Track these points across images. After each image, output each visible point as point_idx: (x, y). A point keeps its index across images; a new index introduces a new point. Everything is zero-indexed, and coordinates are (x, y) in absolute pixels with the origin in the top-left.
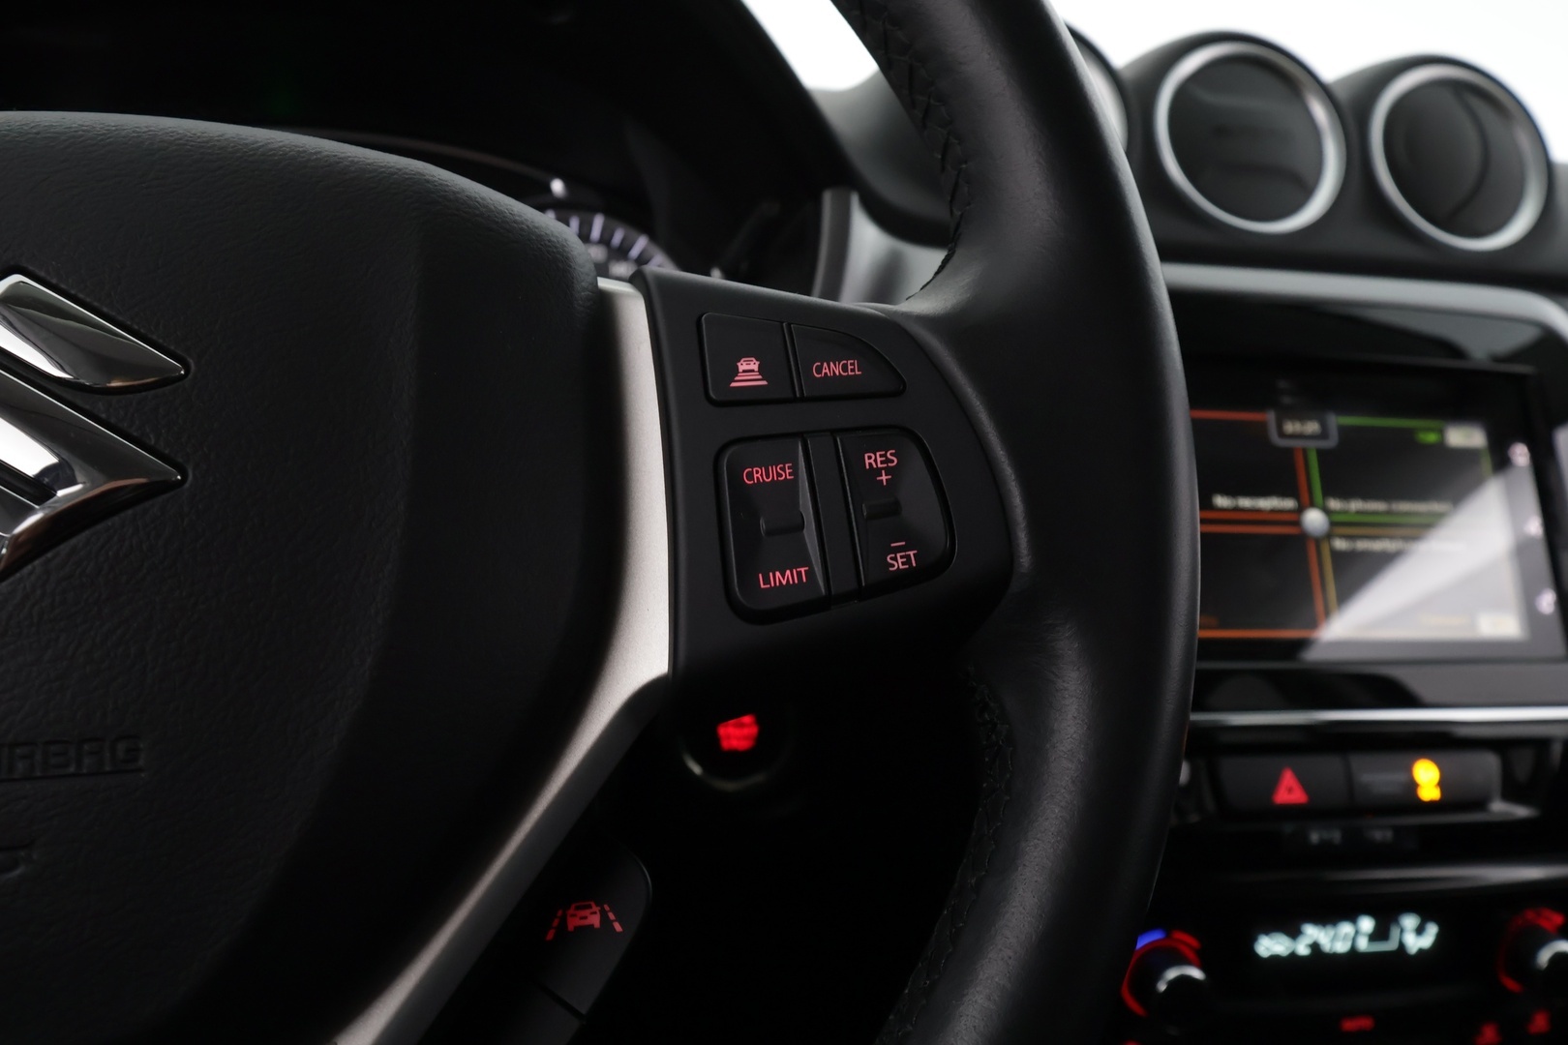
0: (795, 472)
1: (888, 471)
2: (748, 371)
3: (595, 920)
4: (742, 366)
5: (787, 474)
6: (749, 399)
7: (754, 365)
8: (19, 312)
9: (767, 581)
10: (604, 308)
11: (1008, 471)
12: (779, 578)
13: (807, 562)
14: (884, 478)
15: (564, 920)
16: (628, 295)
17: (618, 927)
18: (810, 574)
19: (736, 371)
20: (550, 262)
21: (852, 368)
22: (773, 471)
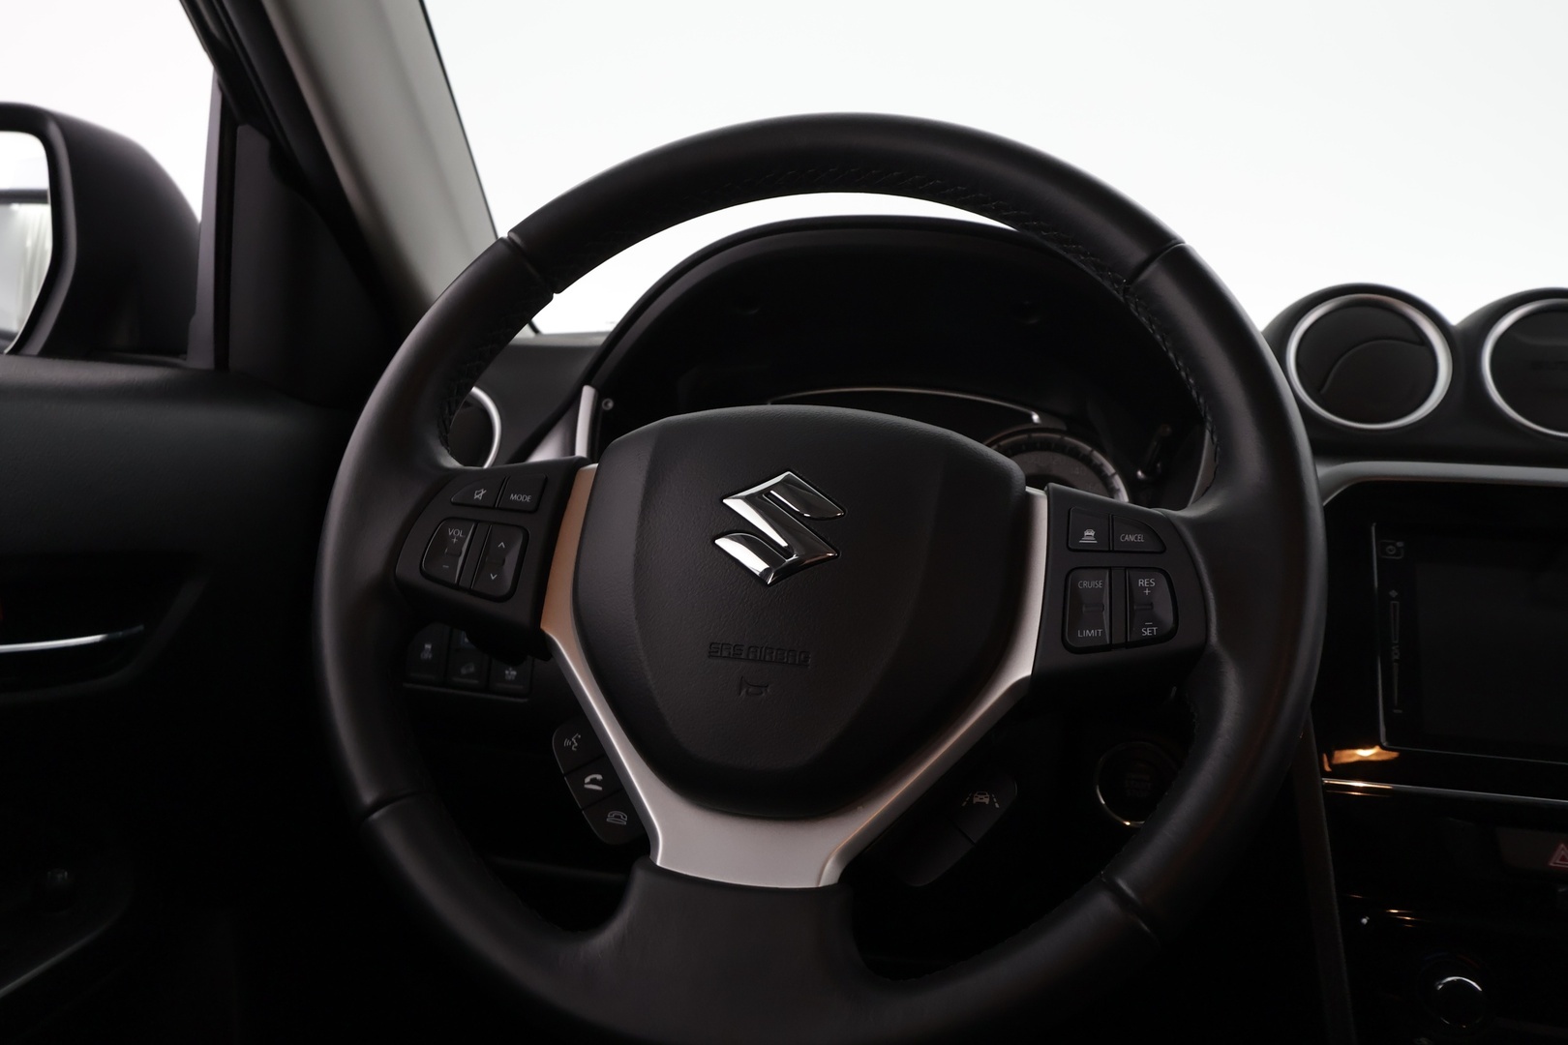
0: (1103, 583)
1: (1150, 589)
2: (1089, 535)
3: (987, 801)
4: (1087, 533)
5: (1099, 586)
6: (1088, 549)
7: (1092, 533)
8: (788, 488)
9: (1082, 634)
10: (1028, 501)
11: (1211, 595)
12: (1087, 633)
13: (1102, 627)
14: (1147, 592)
15: (972, 798)
16: (1041, 497)
17: (997, 805)
18: (1103, 633)
19: (1083, 536)
20: (1003, 477)
21: (1140, 538)
22: (1093, 583)
